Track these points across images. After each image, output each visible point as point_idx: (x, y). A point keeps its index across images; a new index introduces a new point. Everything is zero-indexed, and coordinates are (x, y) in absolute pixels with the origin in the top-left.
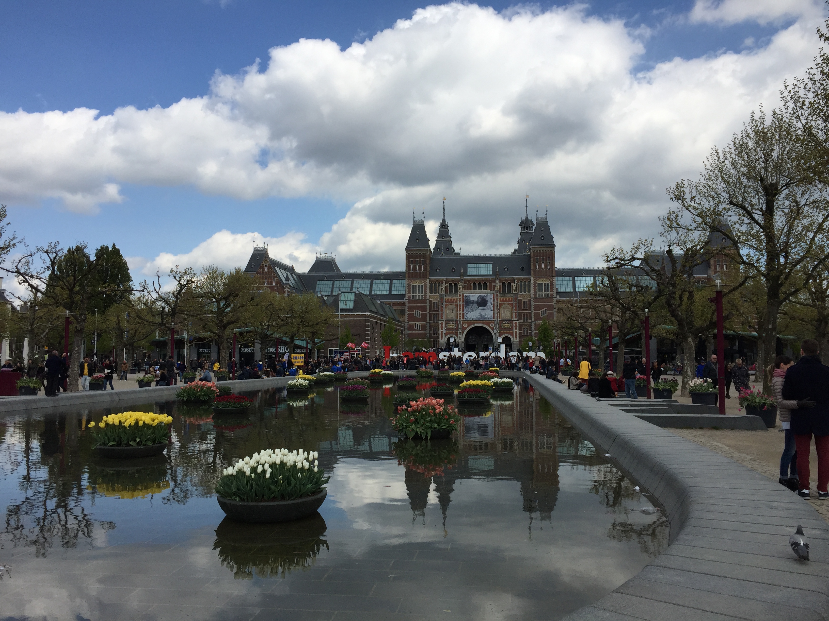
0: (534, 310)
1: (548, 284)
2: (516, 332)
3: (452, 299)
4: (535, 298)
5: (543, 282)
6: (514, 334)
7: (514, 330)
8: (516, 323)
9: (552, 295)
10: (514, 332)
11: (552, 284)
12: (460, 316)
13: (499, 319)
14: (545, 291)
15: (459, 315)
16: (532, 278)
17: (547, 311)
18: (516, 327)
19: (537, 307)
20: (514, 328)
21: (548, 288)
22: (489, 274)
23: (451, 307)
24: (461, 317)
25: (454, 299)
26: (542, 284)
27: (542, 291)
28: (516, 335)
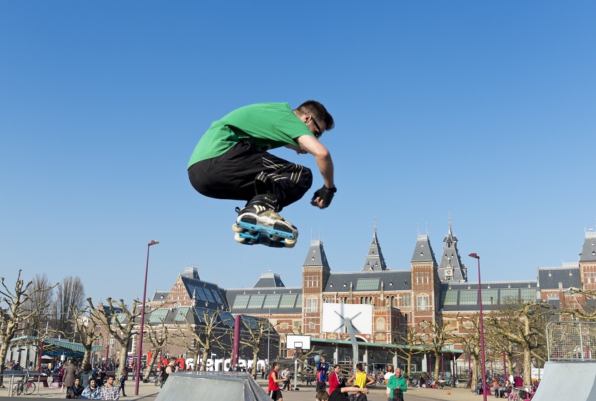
0: (415, 323)
1: (427, 297)
4: (415, 311)
5: (423, 296)
8: (389, 335)
9: (431, 308)
11: (431, 297)
13: (373, 331)
14: (424, 305)
16: (412, 293)
19: (417, 320)
20: (388, 340)
21: (427, 302)
22: (375, 288)
26: (421, 298)
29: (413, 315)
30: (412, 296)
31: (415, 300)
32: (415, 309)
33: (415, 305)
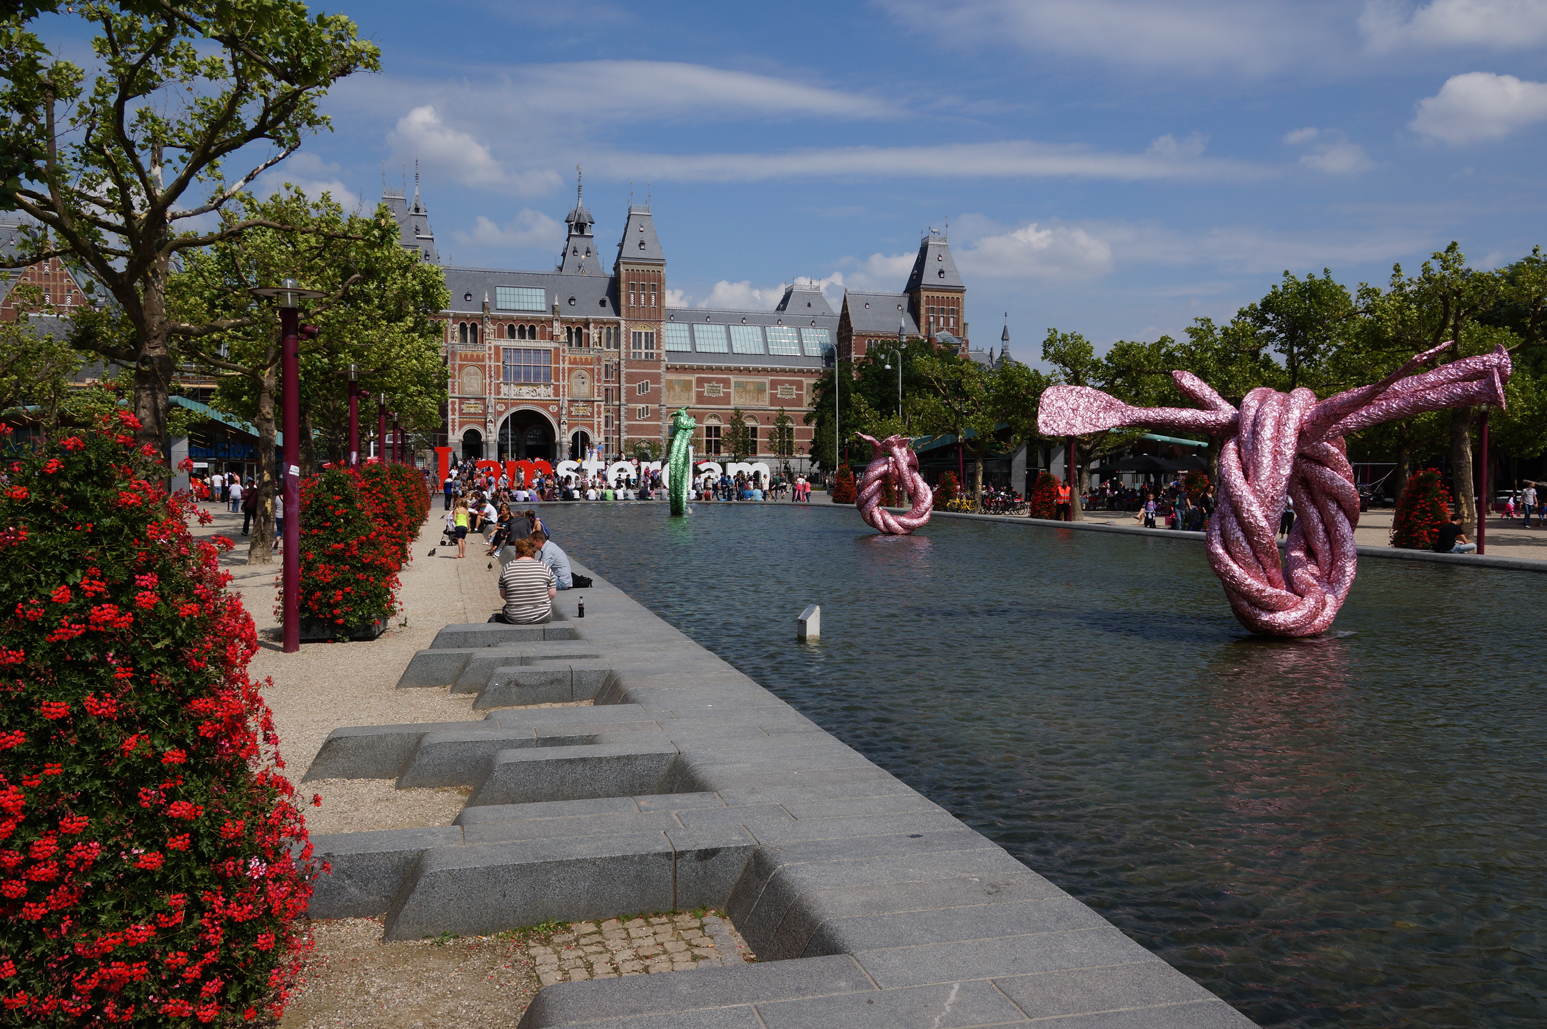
0: (627, 382)
1: (652, 334)
2: (599, 422)
3: (475, 354)
4: (628, 361)
5: (643, 331)
6: (596, 426)
7: (596, 420)
8: (599, 406)
9: (659, 355)
10: (596, 423)
11: (659, 335)
12: (490, 390)
13: (566, 398)
14: (646, 348)
15: (488, 388)
16: (623, 323)
17: (649, 386)
18: (599, 413)
19: (631, 378)
20: (596, 416)
21: (652, 342)
22: (539, 309)
23: (472, 370)
24: (493, 392)
25: (478, 356)
26: (640, 333)
27: (640, 348)
28: (599, 428)
29: (623, 368)
30: (623, 329)
31: (627, 337)
32: (628, 354)
33: (628, 347)
